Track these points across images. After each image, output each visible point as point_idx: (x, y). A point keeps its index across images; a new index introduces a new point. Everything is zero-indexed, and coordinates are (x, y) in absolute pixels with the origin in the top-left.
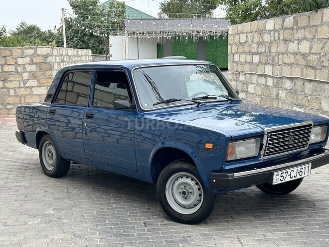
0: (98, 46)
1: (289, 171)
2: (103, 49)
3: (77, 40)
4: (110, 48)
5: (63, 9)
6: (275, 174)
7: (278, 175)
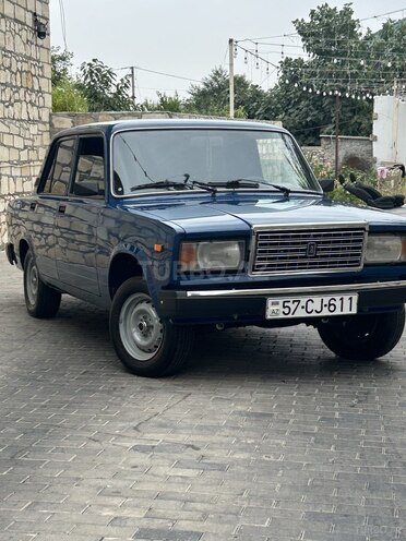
0: (351, 118)
1: (303, 301)
2: (360, 124)
3: (308, 106)
4: (374, 122)
5: (231, 41)
6: (270, 301)
7: (278, 303)
